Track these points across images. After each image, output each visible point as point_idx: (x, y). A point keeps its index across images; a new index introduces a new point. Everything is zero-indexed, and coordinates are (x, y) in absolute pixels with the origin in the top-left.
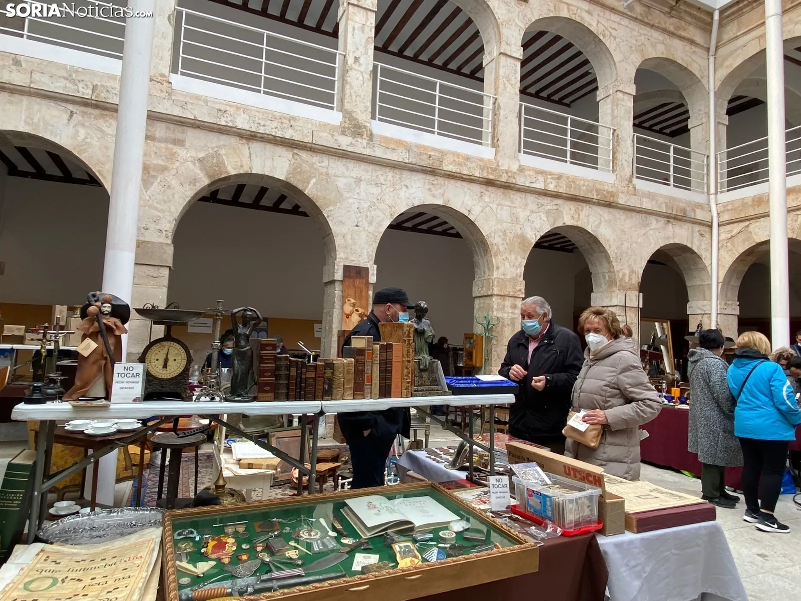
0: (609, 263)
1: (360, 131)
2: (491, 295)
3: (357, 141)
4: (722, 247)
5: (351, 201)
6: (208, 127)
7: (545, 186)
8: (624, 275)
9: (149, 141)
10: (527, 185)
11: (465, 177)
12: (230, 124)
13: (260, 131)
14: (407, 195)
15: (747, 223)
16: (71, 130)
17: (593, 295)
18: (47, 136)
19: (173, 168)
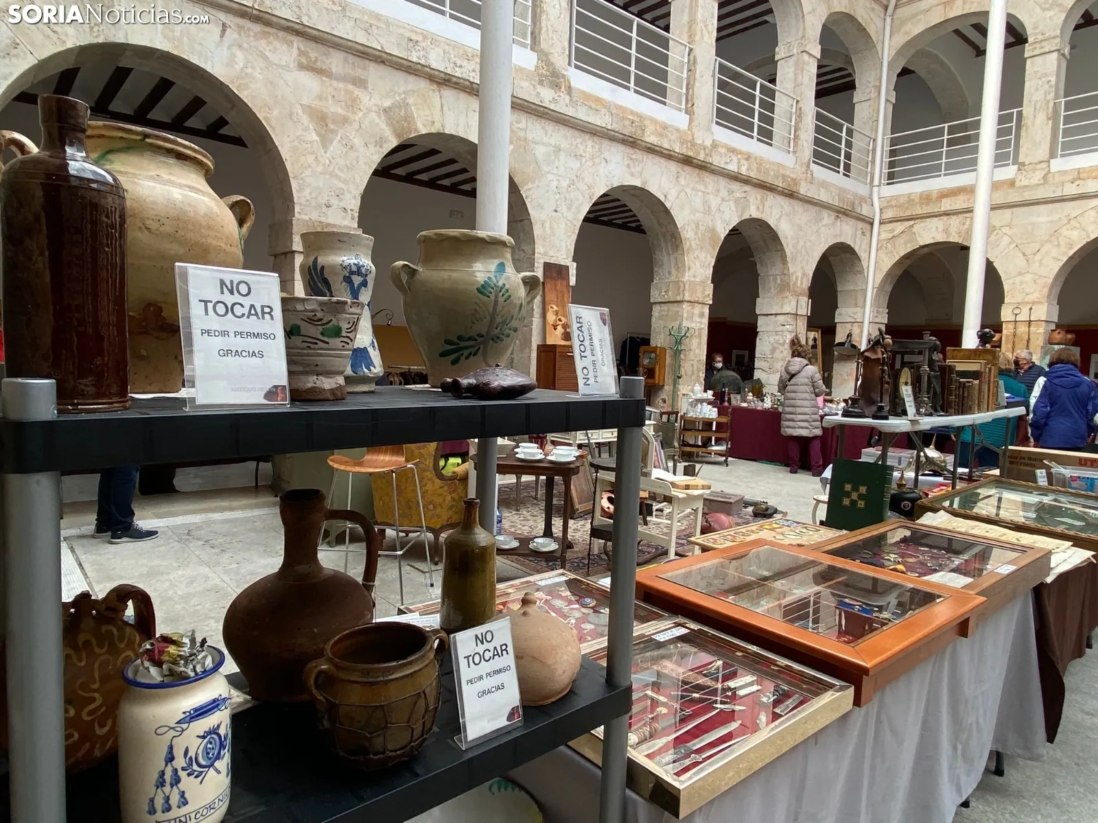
0: (784, 264)
1: (558, 81)
2: (682, 301)
3: (559, 96)
4: (881, 247)
5: (550, 177)
6: (396, 63)
7: (738, 169)
8: (797, 278)
9: (324, 78)
10: (722, 166)
11: (665, 151)
12: (422, 62)
13: (457, 75)
14: (606, 172)
15: (912, 222)
16: (224, 52)
17: (758, 300)
18: (195, 60)
19: (355, 121)
